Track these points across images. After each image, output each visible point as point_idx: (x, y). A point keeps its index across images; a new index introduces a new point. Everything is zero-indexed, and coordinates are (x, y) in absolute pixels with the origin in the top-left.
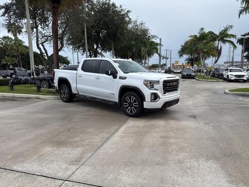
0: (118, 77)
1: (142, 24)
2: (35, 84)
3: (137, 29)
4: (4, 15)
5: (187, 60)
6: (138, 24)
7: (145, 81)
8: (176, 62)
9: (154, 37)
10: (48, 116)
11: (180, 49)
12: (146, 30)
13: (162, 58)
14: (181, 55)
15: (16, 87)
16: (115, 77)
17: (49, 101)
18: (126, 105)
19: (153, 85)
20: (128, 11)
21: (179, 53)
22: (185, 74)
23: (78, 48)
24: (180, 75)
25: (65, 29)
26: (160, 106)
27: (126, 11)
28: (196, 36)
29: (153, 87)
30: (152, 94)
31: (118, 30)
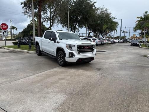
0: (56, 42)
1: (107, 10)
2: (29, 45)
3: (103, 14)
4: (23, 7)
5: (139, 34)
6: (104, 10)
7: (67, 45)
8: (134, 35)
9: (114, 18)
10: (19, 61)
11: (134, 27)
12: (109, 14)
13: (122, 32)
14: (135, 31)
15: (21, 46)
16: (55, 42)
17: (32, 54)
18: (59, 58)
19: (71, 48)
20: (95, 2)
21: (134, 29)
22: (133, 43)
23: (65, 25)
24: (130, 43)
25: (54, 14)
26: (75, 61)
27: (93, 2)
28: (141, 17)
29: (71, 49)
30: (70, 53)
31: (87, 15)
